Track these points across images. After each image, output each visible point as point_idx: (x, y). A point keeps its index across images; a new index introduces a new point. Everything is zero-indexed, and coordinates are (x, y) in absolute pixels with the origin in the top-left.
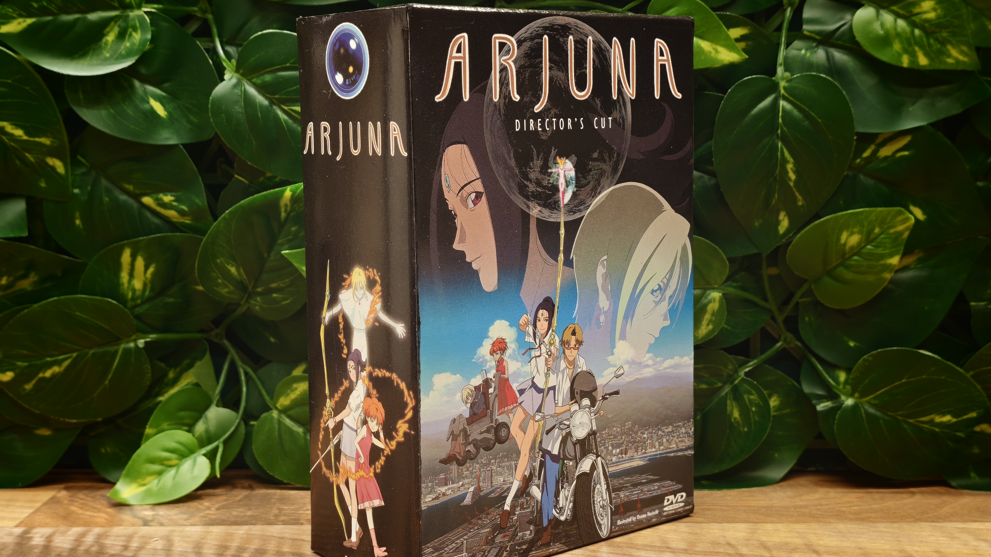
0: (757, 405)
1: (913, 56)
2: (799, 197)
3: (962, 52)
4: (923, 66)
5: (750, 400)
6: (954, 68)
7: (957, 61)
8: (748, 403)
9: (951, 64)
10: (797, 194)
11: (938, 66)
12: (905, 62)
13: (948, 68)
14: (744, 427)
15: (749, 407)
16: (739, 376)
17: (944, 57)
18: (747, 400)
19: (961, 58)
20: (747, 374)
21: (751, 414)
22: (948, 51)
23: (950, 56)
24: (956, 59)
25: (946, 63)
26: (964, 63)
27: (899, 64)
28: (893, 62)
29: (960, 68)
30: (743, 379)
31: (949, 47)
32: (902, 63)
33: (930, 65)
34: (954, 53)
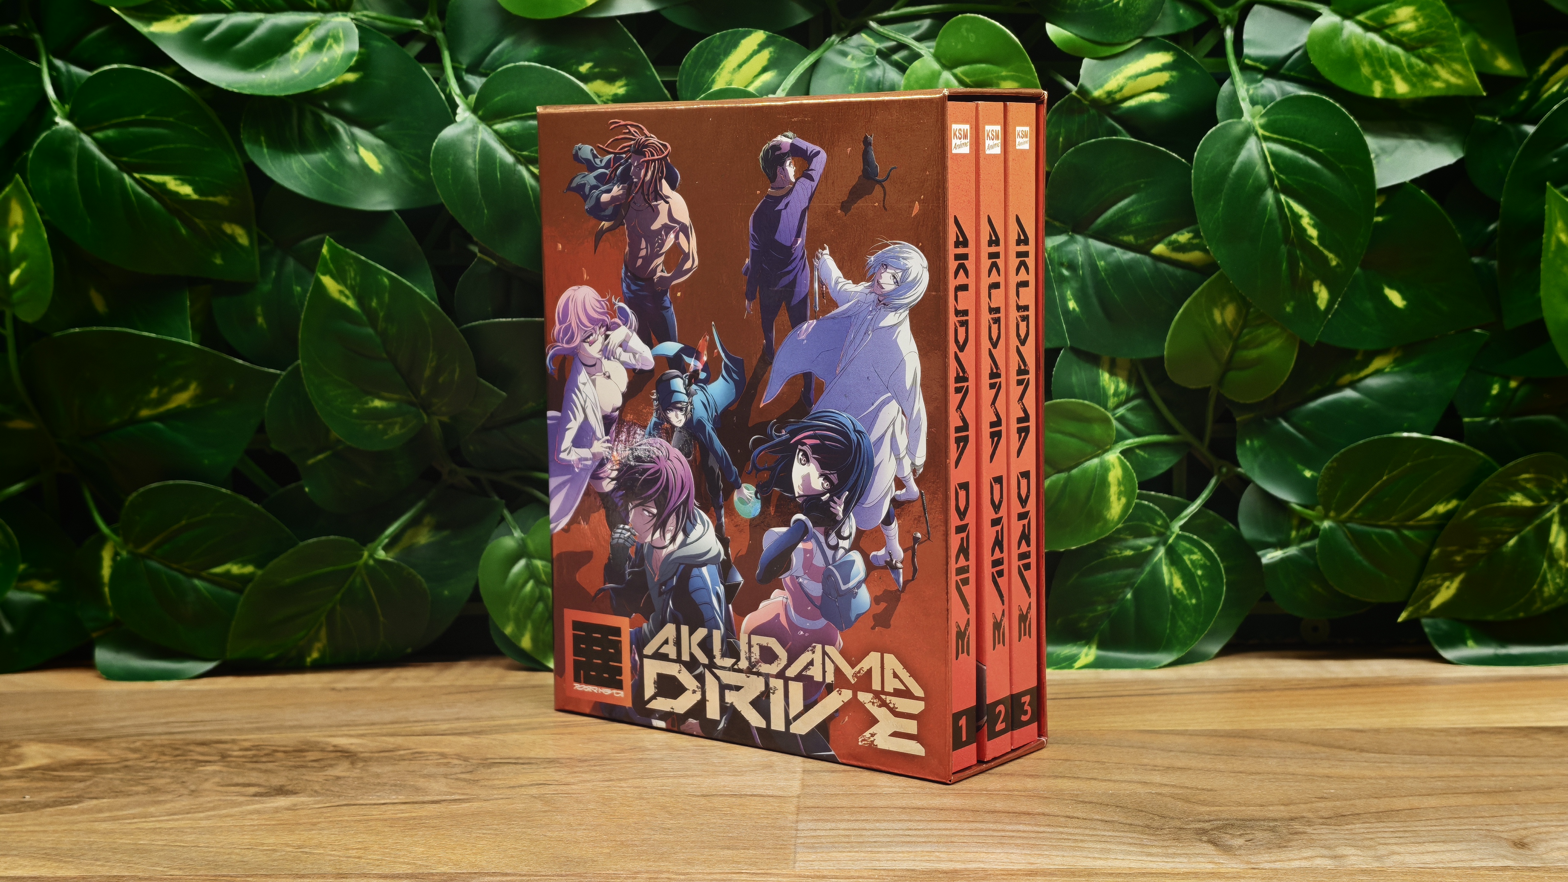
0: (1203, 567)
1: (1388, 81)
2: (1331, 256)
3: (1454, 73)
4: (1402, 95)
5: (1192, 561)
6: (1443, 93)
7: (1449, 84)
8: (1190, 566)
9: (1439, 89)
10: (1326, 252)
11: (1422, 93)
12: (1378, 91)
13: (1435, 94)
14: (1191, 599)
15: (1193, 570)
16: (1173, 533)
17: (1430, 80)
18: (1188, 562)
19: (1453, 80)
20: (1182, 528)
21: (1197, 579)
22: (1436, 72)
23: (1437, 78)
24: (1447, 82)
25: (1432, 88)
26: (1457, 86)
27: (1369, 94)
28: (1360, 91)
29: (1452, 93)
30: (1178, 536)
31: (1437, 67)
32: (1373, 92)
33: (1410, 92)
34: (1444, 73)
